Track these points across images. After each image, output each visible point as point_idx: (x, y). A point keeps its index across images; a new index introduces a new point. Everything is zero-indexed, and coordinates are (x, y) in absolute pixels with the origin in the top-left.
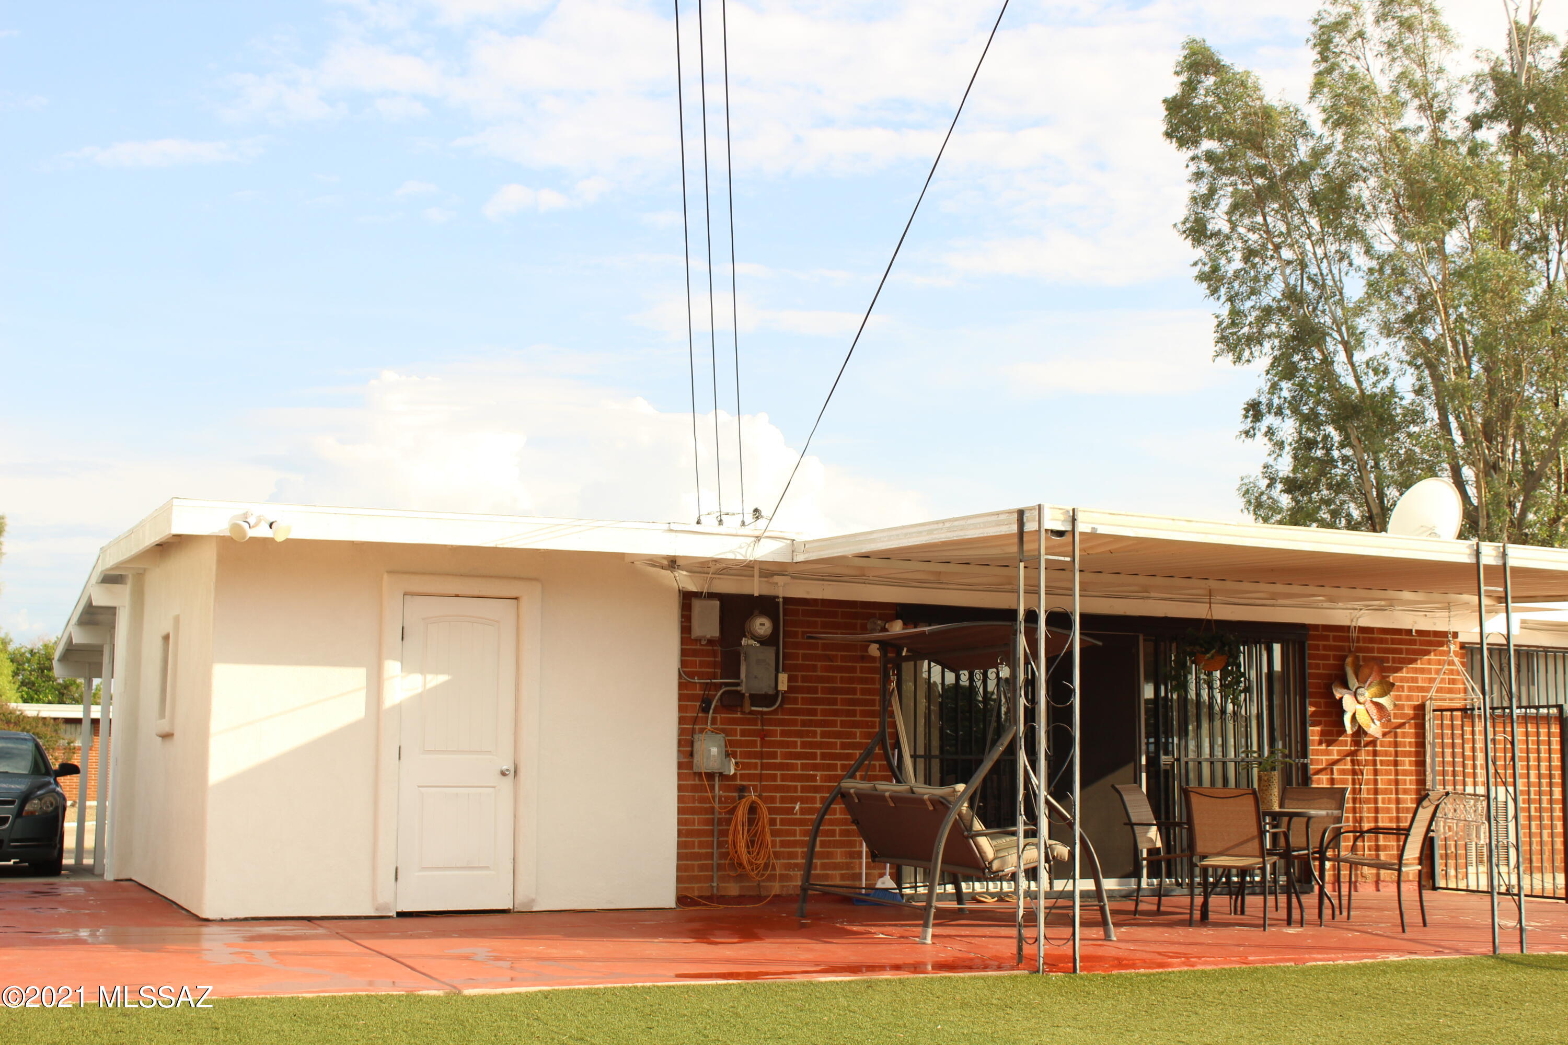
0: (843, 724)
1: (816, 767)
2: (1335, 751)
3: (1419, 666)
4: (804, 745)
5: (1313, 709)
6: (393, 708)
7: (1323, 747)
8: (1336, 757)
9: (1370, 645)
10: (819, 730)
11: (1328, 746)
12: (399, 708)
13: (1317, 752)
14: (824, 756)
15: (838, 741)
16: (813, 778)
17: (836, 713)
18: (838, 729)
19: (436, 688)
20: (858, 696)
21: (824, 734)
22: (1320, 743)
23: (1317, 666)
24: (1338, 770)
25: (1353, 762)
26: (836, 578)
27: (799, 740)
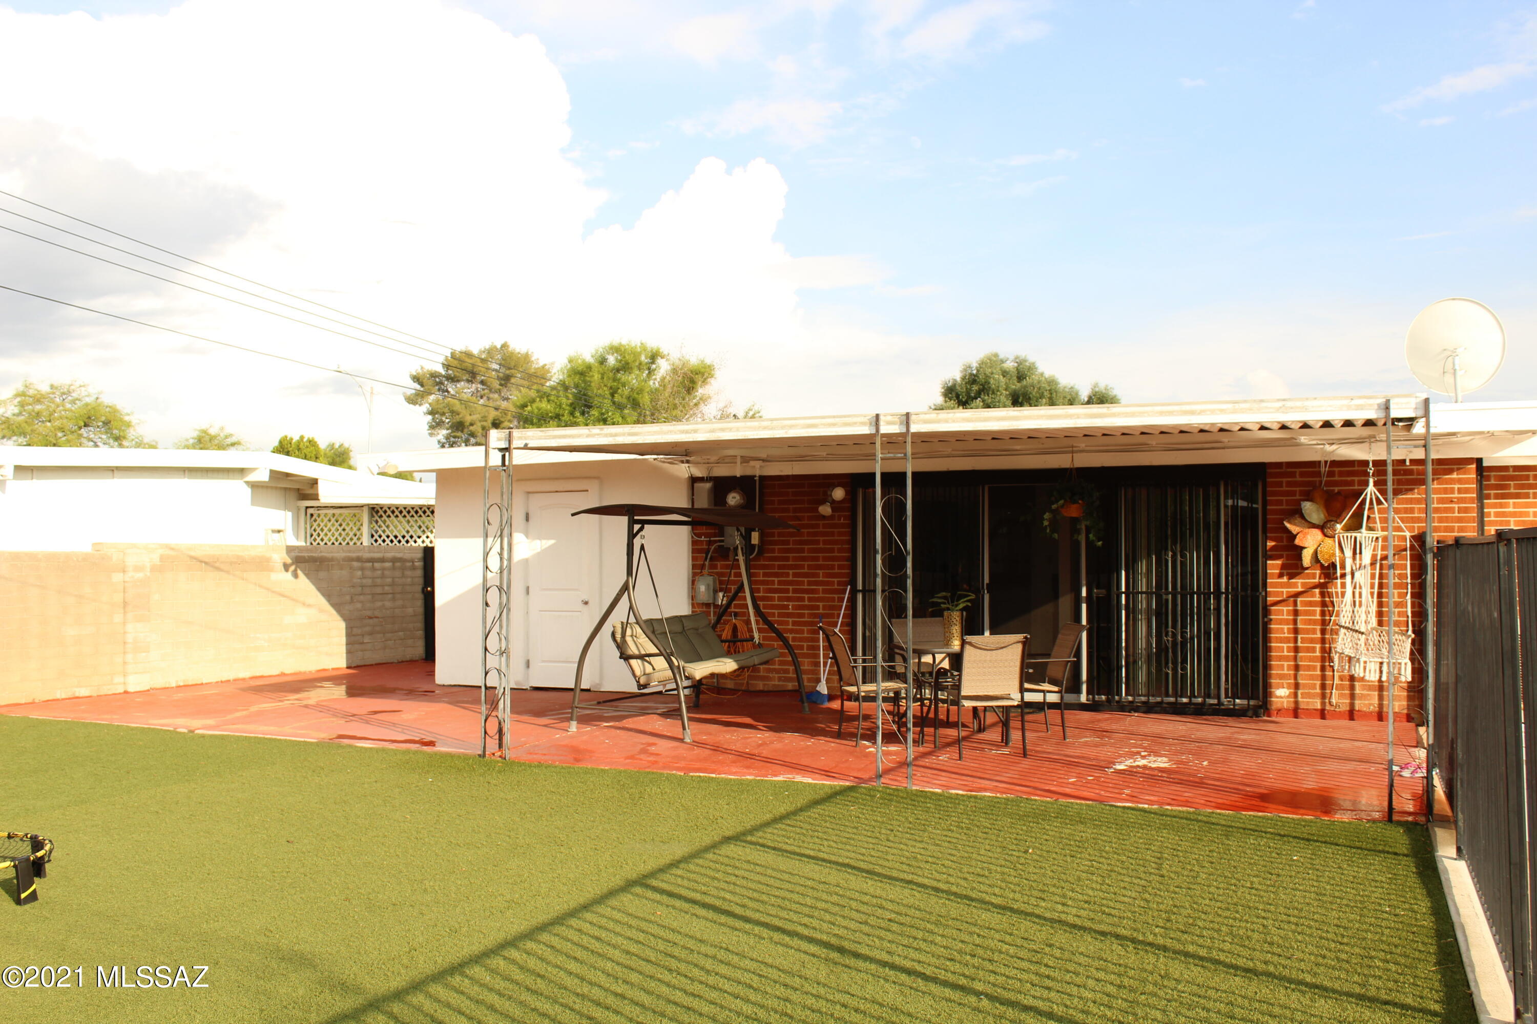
0: (809, 567)
1: (789, 599)
2: (1299, 583)
3: (1416, 496)
4: (780, 583)
5: (1273, 544)
6: (519, 562)
7: (1285, 579)
8: (1300, 589)
9: (1349, 479)
10: (791, 572)
11: (1290, 578)
12: (526, 562)
13: (1275, 585)
14: (795, 591)
15: (806, 580)
16: (787, 607)
17: (804, 559)
18: (806, 571)
19: (546, 549)
20: (821, 546)
21: (795, 575)
22: (1281, 576)
23: (1280, 503)
24: (1301, 601)
25: (1322, 594)
26: (801, 458)
27: (776, 579)
